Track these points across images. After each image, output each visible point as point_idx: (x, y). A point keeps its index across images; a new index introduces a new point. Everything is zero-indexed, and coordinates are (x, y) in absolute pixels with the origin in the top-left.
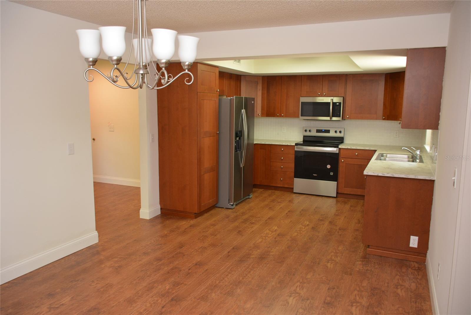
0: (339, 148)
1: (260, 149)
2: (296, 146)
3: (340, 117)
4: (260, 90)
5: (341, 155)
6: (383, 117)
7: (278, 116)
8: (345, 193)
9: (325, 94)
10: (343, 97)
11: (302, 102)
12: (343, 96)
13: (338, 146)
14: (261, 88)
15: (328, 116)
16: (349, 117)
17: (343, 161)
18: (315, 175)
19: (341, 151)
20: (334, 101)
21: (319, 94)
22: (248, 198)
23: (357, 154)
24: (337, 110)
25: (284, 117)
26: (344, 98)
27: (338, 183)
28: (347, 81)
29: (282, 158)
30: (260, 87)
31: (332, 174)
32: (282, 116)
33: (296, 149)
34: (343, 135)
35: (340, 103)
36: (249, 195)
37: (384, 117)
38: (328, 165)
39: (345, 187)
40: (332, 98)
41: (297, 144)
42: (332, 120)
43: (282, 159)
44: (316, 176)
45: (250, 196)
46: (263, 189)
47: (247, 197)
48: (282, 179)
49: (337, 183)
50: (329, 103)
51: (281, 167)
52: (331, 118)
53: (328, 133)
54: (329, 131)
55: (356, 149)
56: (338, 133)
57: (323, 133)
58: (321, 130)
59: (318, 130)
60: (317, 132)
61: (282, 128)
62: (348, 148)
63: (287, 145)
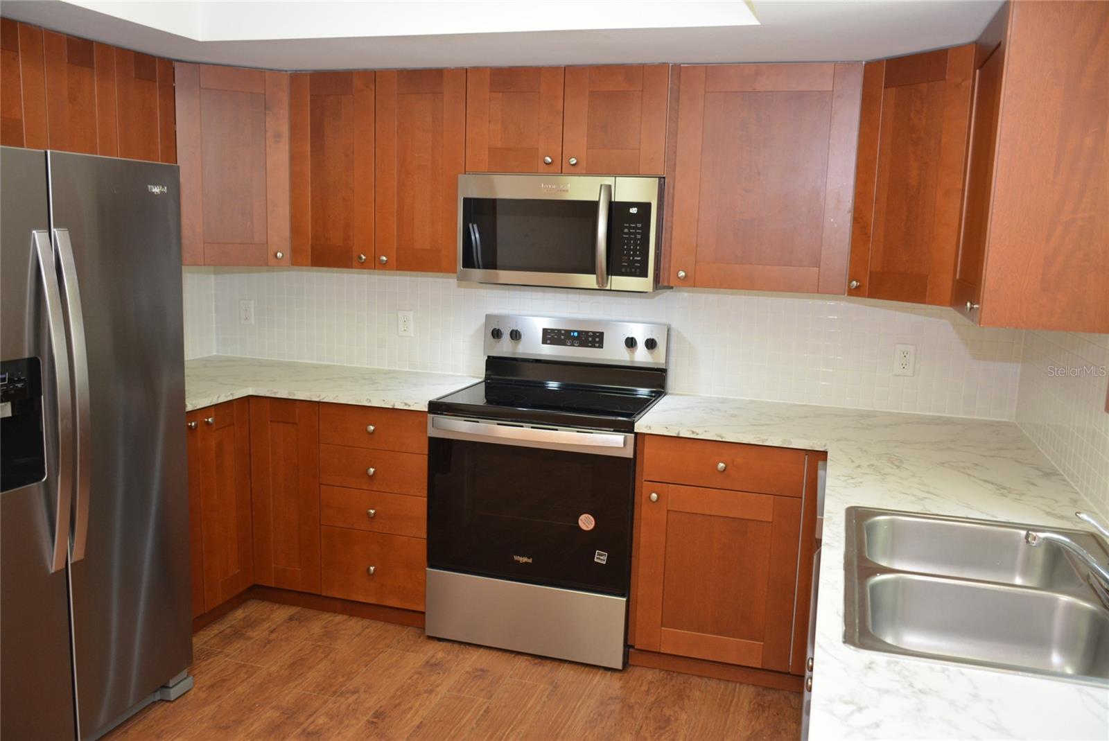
0: (636, 434)
1: (271, 421)
2: (430, 416)
3: (645, 274)
4: (278, 136)
5: (649, 468)
6: (850, 282)
7: (363, 265)
8: (662, 650)
9: (573, 161)
10: (660, 178)
11: (465, 200)
12: (661, 173)
13: (632, 424)
14: (285, 129)
15: (592, 270)
16: (686, 276)
17: (654, 496)
18: (524, 560)
19: (649, 449)
20: (619, 197)
21: (549, 160)
22: (162, 700)
23: (721, 465)
24: (629, 239)
25: (391, 269)
26: (662, 179)
27: (631, 599)
28: (677, 100)
29: (372, 470)
30: (280, 122)
31: (601, 558)
32: (384, 266)
33: (432, 432)
34: (663, 360)
35: (645, 207)
36: (165, 687)
37: (854, 283)
38: (583, 517)
39: (662, 625)
40: (609, 181)
41: (437, 407)
42: (608, 288)
43: (372, 477)
44: (526, 563)
45: (172, 691)
46: (298, 605)
47: (158, 696)
48: (372, 568)
49: (628, 602)
50: (590, 208)
51: (368, 514)
52: (602, 282)
53: (593, 346)
54: (597, 340)
55: (720, 439)
56: (641, 350)
57: (572, 345)
58: (563, 332)
59: (549, 334)
60: (549, 342)
61: (397, 315)
62: (679, 434)
63: (391, 407)
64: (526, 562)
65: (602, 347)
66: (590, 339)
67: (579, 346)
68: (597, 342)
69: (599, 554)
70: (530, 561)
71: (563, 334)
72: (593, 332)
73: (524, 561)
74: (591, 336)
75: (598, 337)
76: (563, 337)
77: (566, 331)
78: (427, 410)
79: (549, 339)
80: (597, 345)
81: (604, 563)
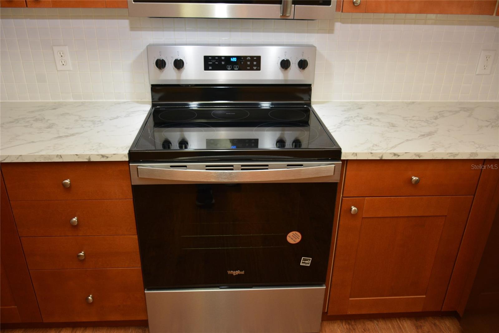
0: (342, 161)
8: (349, 313)
18: (237, 272)
31: (306, 262)
34: (312, 77)
51: (79, 256)
53: (252, 69)
54: (255, 63)
55: (418, 158)
56: (294, 71)
57: (233, 69)
58: (223, 58)
59: (210, 60)
60: (210, 68)
61: (53, 49)
62: (382, 157)
63: (87, 161)
64: (239, 274)
65: (259, 70)
66: (249, 63)
67: (239, 70)
68: (255, 66)
69: (304, 260)
70: (243, 273)
71: (223, 60)
72: (251, 57)
73: (237, 274)
74: (249, 60)
75: (255, 60)
76: (223, 63)
77: (225, 57)
78: (127, 159)
79: (210, 65)
80: (255, 68)
81: (309, 265)
